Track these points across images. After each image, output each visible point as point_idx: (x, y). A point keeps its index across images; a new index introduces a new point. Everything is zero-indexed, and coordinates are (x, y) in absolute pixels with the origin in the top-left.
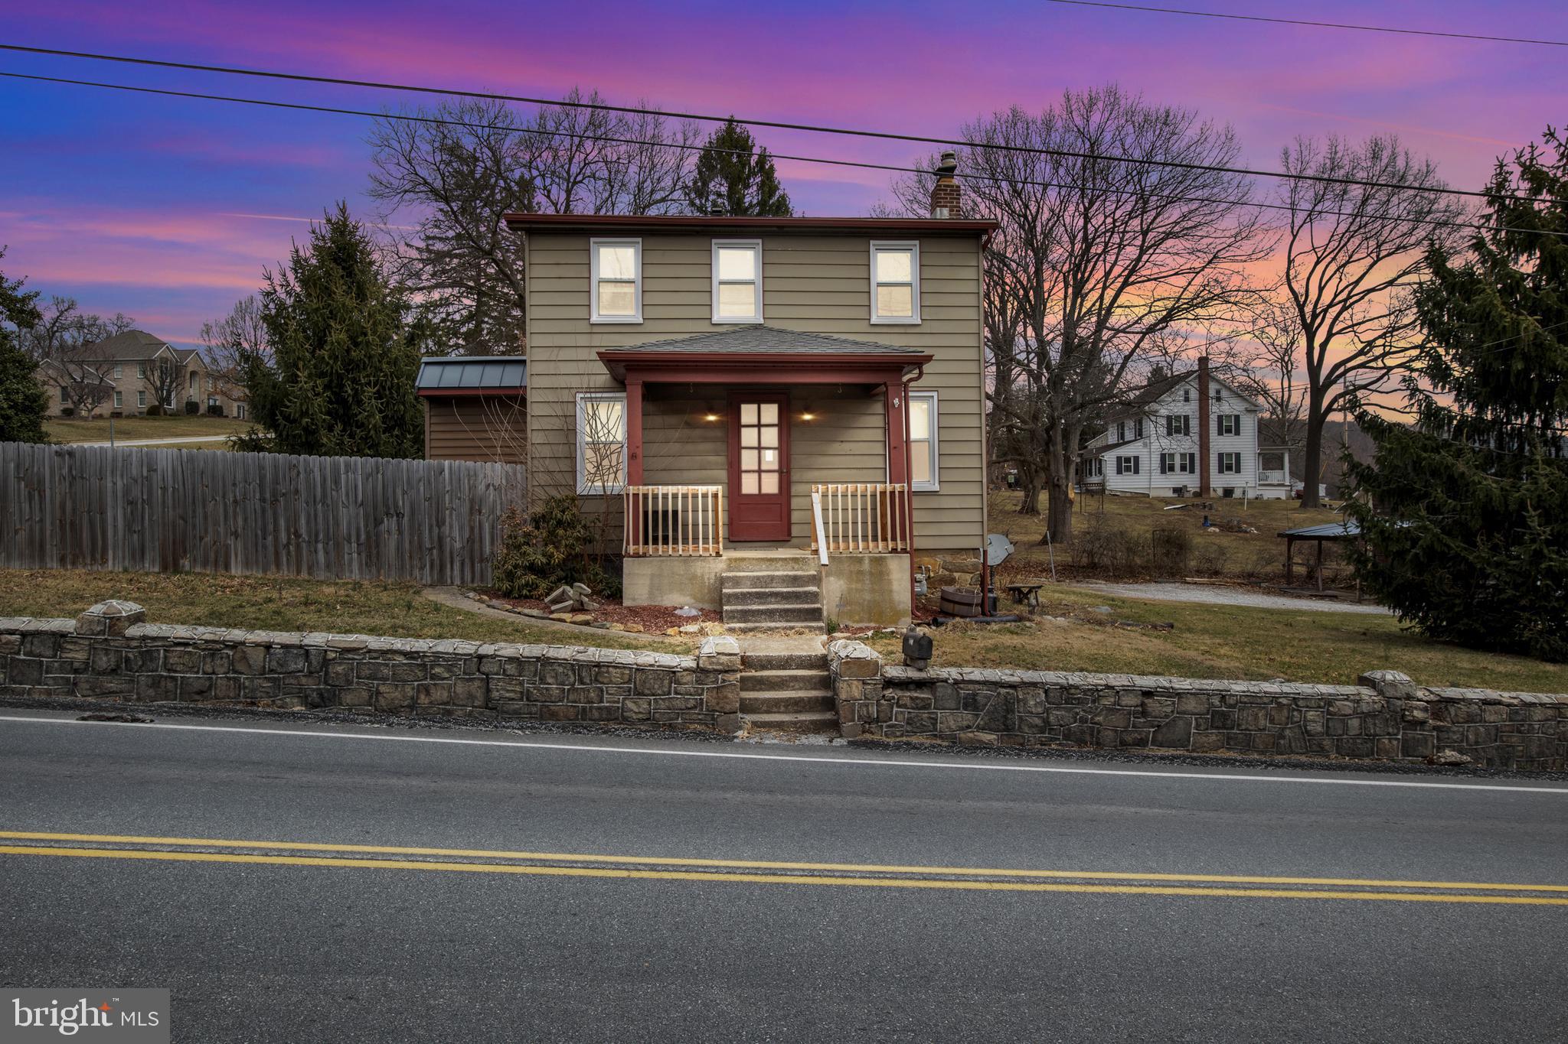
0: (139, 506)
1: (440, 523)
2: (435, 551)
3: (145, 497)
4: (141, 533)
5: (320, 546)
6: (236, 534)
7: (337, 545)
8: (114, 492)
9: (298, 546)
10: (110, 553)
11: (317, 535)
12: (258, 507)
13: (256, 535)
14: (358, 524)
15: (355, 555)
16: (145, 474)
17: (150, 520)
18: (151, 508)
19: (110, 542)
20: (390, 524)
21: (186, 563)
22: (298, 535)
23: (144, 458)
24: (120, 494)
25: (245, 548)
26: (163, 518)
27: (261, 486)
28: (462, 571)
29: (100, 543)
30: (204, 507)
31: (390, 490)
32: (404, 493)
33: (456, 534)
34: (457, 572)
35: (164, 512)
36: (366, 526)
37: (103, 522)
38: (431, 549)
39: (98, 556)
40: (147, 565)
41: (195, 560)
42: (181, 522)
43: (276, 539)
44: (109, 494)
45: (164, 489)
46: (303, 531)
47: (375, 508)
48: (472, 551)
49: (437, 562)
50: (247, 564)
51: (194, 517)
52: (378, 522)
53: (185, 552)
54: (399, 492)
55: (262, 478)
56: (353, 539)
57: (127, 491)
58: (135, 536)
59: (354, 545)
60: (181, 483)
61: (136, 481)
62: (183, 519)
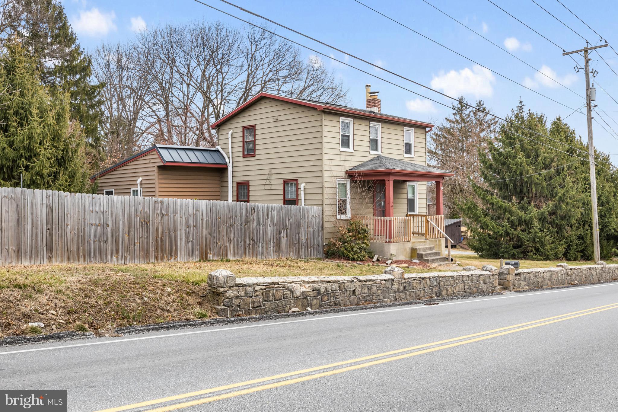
0: (192, 229)
1: (299, 233)
2: (297, 244)
3: (194, 224)
4: (192, 242)
5: (260, 244)
6: (230, 241)
7: (267, 243)
8: (181, 222)
9: (253, 244)
10: (179, 253)
11: (260, 240)
12: (239, 227)
13: (238, 241)
14: (274, 234)
15: (272, 248)
16: (194, 213)
17: (196, 235)
18: (197, 229)
19: (179, 247)
20: (284, 233)
21: (210, 256)
22: (253, 240)
23: (195, 205)
24: (184, 223)
25: (234, 247)
26: (202, 234)
27: (241, 217)
28: (305, 252)
29: (174, 248)
30: (219, 228)
31: (285, 218)
32: (289, 219)
33: (303, 237)
34: (303, 253)
35: (202, 231)
36: (276, 235)
37: (176, 237)
38: (296, 244)
39: (173, 254)
40: (194, 258)
41: (214, 254)
42: (209, 236)
43: (245, 242)
44: (179, 223)
45: (202, 219)
46: (255, 238)
47: (280, 227)
48: (307, 244)
49: (297, 249)
50: (234, 255)
51: (214, 233)
52: (280, 234)
53: (210, 251)
54: (287, 219)
55: (241, 214)
56: (272, 241)
57: (187, 221)
58: (190, 243)
59: (272, 243)
60: (209, 217)
61: (191, 216)
62: (210, 235)
